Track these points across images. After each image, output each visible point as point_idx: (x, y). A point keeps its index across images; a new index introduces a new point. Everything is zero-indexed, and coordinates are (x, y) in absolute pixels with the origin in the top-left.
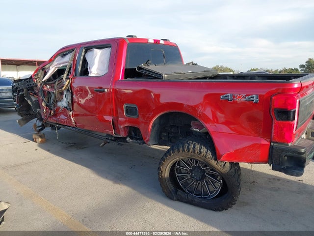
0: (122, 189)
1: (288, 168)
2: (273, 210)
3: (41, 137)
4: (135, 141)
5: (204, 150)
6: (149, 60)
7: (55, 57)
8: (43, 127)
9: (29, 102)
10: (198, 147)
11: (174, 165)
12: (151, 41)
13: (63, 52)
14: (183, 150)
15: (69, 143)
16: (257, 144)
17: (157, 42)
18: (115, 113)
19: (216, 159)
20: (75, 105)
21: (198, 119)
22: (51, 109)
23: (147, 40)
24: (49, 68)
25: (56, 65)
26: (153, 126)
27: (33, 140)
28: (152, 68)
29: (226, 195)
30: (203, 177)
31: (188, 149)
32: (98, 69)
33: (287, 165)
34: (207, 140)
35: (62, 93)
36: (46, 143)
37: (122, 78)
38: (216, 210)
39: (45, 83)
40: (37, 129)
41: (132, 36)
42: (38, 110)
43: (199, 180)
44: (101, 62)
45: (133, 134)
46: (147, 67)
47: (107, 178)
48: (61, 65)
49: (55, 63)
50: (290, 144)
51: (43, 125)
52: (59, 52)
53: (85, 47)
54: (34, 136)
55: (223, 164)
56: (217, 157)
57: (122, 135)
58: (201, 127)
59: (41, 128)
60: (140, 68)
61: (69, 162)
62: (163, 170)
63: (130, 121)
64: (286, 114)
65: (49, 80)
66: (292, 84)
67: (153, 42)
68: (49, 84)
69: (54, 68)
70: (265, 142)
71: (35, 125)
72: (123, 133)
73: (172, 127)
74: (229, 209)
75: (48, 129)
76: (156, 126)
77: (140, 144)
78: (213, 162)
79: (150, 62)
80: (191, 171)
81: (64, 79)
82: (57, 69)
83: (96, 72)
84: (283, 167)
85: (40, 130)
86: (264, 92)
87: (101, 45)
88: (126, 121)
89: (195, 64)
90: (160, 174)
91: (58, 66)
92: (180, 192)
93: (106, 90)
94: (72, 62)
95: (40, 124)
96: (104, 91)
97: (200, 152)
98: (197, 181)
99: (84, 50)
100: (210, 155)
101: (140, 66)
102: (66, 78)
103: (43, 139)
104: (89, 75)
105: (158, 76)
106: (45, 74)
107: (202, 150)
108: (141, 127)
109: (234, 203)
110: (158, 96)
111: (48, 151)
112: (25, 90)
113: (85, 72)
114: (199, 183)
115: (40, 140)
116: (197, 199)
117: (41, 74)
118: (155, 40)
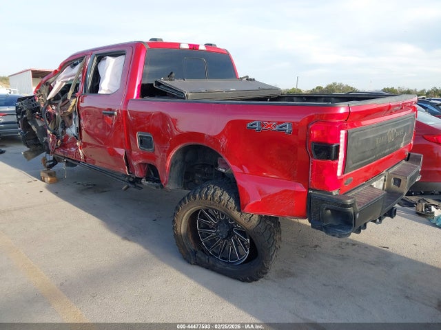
0: (132, 249)
1: (332, 226)
3: (50, 175)
4: (151, 183)
5: (226, 197)
7: (63, 67)
8: (55, 161)
9: (33, 127)
10: (219, 192)
11: (193, 217)
12: (185, 46)
13: (71, 62)
14: (200, 196)
15: (88, 185)
16: (291, 191)
17: (194, 47)
18: (128, 145)
19: (239, 210)
20: (83, 132)
21: (221, 154)
22: (58, 138)
23: (178, 44)
24: (54, 81)
25: (63, 78)
26: (172, 165)
27: (41, 179)
29: (255, 260)
30: (230, 234)
31: (206, 195)
32: (110, 84)
33: (331, 221)
34: (230, 184)
35: (70, 116)
36: (57, 184)
37: (137, 97)
38: (244, 280)
39: (50, 102)
40: (48, 164)
41: (155, 39)
42: (45, 138)
43: (226, 238)
44: (114, 74)
45: (152, 173)
46: (168, 82)
47: (116, 232)
48: (69, 79)
49: (62, 75)
50: (335, 193)
51: (54, 158)
53: (96, 55)
54: (42, 174)
55: (248, 216)
56: (240, 207)
57: (137, 174)
58: (227, 167)
59: (51, 163)
60: (159, 84)
61: (76, 209)
62: (178, 223)
63: (144, 156)
64: (327, 151)
65: (57, 98)
66: (337, 108)
67: (187, 47)
68: (56, 105)
69: (60, 82)
70: (300, 188)
71: (44, 159)
72: (138, 172)
73: (204, 165)
75: (61, 166)
77: (157, 187)
78: (236, 214)
79: (173, 74)
80: (216, 226)
81: (69, 97)
82: (64, 84)
83: (107, 89)
84: (324, 224)
85: (51, 166)
87: (115, 52)
88: (140, 155)
89: (251, 80)
90: (174, 228)
91: (65, 80)
92: (199, 254)
93: (116, 113)
94: (80, 75)
95: (50, 157)
96: (113, 114)
97: (221, 200)
98: (224, 239)
99: (96, 58)
100: (232, 204)
101: (158, 80)
102: (72, 97)
103: (54, 178)
104: (99, 92)
105: (177, 95)
106: (51, 88)
107: (222, 198)
108: (158, 163)
109: (264, 271)
111: (56, 193)
112: (28, 112)
113: (95, 88)
114: (226, 243)
115: (49, 179)
116: (220, 265)
117: (44, 89)
118: (190, 45)
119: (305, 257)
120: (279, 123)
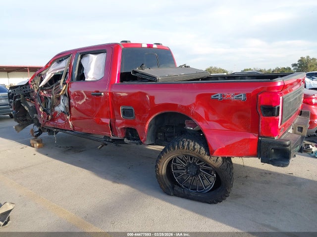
0: (122, 189)
1: (275, 159)
2: (264, 201)
3: (38, 142)
4: (132, 141)
5: (198, 146)
6: (143, 64)
7: (51, 63)
8: (40, 132)
9: (26, 108)
10: (192, 144)
11: (170, 162)
12: (145, 46)
13: (59, 58)
14: (178, 147)
15: (67, 147)
16: (247, 139)
17: (150, 46)
18: (112, 115)
19: (209, 155)
20: (73, 109)
21: (191, 117)
22: (48, 114)
23: (141, 44)
24: (45, 74)
26: (149, 127)
27: (30, 145)
28: (146, 71)
29: (220, 188)
30: (198, 172)
31: (183, 146)
32: (94, 74)
33: (274, 157)
34: (200, 137)
35: (59, 98)
36: (44, 148)
37: (117, 82)
38: (210, 203)
39: (42, 89)
40: (35, 134)
41: (126, 42)
42: (35, 115)
43: (194, 176)
44: (97, 67)
45: (130, 134)
46: (141, 71)
47: (106, 178)
48: (58, 71)
49: (51, 69)
50: (276, 138)
51: (40, 130)
52: (56, 58)
53: (80, 53)
54: (32, 142)
55: (215, 158)
56: (209, 152)
57: (120, 136)
58: (195, 125)
59: (38, 133)
60: (135, 72)
61: (68, 165)
62: (160, 167)
63: (126, 123)
64: (271, 110)
65: (46, 86)
66: (276, 83)
67: (146, 46)
68: (46, 90)
69: (50, 74)
70: (254, 136)
71: (32, 131)
72: (120, 134)
73: (167, 126)
74: (223, 201)
75: (45, 134)
76: (153, 126)
77: (137, 144)
78: (207, 158)
79: (144, 65)
80: (187, 167)
81: (61, 84)
82: (53, 75)
83: (92, 77)
84: (271, 159)
85: (37, 135)
86: (250, 91)
87: (96, 50)
88: (123, 123)
89: (188, 67)
90: (157, 171)
91: (54, 72)
92: (176, 188)
93: (103, 94)
94: (68, 68)
95: (37, 129)
96: (101, 95)
97: (194, 149)
98: (193, 176)
99: (80, 56)
100: (203, 151)
101: (135, 70)
102: (63, 84)
103: (41, 144)
104: (86, 80)
105: (152, 79)
106: (42, 80)
107: (196, 147)
108: (138, 128)
109: (227, 195)
110: (152, 98)
111: (47, 155)
112: (22, 96)
113: (81, 77)
114: (194, 179)
115: (38, 145)
116: (193, 193)
117: (37, 80)
118: (148, 45)
119: (243, 184)
120: (236, 94)
